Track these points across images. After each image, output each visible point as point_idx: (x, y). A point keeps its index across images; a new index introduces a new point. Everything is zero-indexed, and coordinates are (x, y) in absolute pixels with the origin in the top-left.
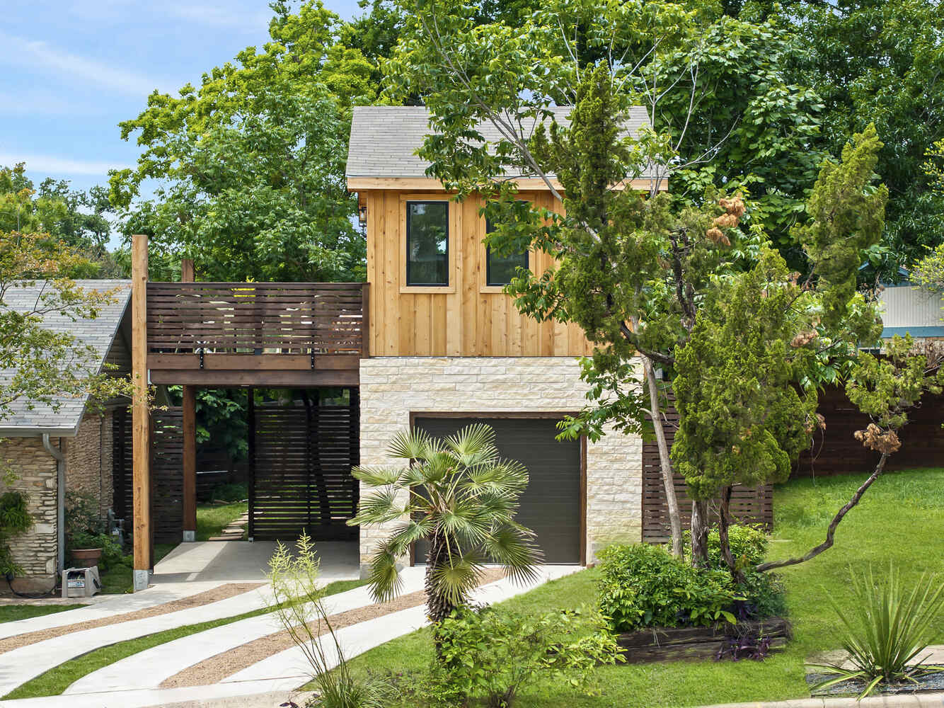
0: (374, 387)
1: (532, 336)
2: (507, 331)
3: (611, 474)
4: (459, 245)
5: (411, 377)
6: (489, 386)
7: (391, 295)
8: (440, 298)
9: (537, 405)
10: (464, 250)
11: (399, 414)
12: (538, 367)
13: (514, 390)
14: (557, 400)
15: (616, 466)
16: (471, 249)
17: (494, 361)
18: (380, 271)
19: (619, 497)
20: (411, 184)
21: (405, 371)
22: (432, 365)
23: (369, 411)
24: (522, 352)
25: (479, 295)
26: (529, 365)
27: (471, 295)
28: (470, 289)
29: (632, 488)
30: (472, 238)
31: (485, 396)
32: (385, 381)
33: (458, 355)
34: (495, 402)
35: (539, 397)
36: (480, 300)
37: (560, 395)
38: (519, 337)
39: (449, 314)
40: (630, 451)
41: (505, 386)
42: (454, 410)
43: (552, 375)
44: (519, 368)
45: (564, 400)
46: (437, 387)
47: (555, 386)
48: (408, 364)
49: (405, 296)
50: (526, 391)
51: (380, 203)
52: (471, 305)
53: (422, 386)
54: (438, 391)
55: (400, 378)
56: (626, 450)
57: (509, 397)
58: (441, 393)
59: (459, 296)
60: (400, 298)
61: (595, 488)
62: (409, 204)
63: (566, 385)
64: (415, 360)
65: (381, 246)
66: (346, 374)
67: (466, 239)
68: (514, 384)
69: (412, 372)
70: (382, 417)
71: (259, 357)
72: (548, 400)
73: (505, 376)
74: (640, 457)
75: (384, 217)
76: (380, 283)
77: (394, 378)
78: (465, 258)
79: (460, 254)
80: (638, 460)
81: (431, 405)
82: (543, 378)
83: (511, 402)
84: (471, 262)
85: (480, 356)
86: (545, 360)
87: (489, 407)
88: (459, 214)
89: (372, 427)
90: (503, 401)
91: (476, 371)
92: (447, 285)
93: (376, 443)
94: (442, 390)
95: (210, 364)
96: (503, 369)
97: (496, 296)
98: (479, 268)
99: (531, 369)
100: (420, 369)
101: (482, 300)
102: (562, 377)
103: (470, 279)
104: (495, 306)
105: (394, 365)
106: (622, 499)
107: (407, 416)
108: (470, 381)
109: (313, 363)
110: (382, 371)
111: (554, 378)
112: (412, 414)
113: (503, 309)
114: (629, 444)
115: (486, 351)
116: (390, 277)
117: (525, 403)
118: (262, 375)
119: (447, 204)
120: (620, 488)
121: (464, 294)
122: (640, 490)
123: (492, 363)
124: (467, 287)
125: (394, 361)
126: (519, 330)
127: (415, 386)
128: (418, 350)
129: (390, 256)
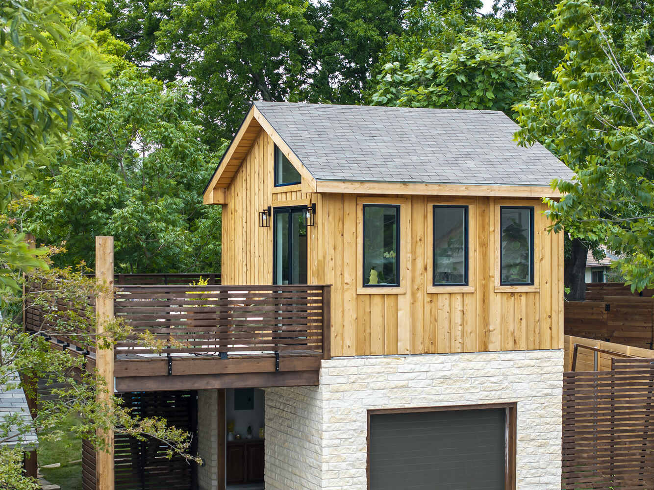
0: (336, 387)
1: (471, 333)
2: (450, 329)
3: (537, 458)
4: (409, 246)
5: (369, 375)
6: (438, 381)
7: (349, 296)
8: (393, 298)
9: (477, 398)
10: (413, 252)
11: (358, 413)
12: (477, 362)
13: (458, 384)
14: (493, 393)
15: (541, 450)
16: (419, 250)
17: (442, 358)
18: (339, 273)
19: (544, 479)
20: (374, 188)
21: (364, 371)
22: (388, 364)
23: (331, 411)
24: (463, 348)
25: (426, 294)
26: (470, 361)
27: (419, 295)
28: (418, 289)
29: (554, 471)
30: (420, 240)
31: (434, 392)
32: (345, 380)
33: (407, 352)
34: (442, 397)
35: (478, 390)
36: (428, 299)
37: (496, 388)
38: (459, 333)
39: (400, 313)
40: (552, 436)
41: (450, 381)
42: (407, 406)
43: (490, 369)
44: (462, 365)
45: (499, 393)
46: (393, 384)
47: (493, 379)
48: (367, 363)
49: (361, 297)
50: (467, 386)
51: (338, 205)
52: (419, 304)
53: (378, 385)
54: (393, 388)
55: (359, 378)
56: (549, 435)
57: (454, 391)
58: (395, 390)
59: (409, 295)
60: (357, 298)
61: (524, 472)
62: (364, 206)
63: (501, 378)
64: (372, 360)
65: (340, 248)
66: (306, 375)
67: (414, 240)
68: (458, 379)
69: (369, 371)
70: (342, 417)
71: (226, 361)
72: (486, 393)
73: (450, 372)
74: (560, 442)
75: (342, 219)
76: (339, 285)
77: (353, 378)
78: (414, 260)
79: (410, 255)
80: (558, 445)
81: (387, 402)
82: (483, 372)
83: (455, 396)
84: (420, 265)
85: (427, 353)
86: (484, 356)
87: (437, 402)
88: (409, 218)
89: (334, 426)
90: (448, 396)
91: (425, 368)
92: (399, 286)
93: (338, 441)
94: (396, 387)
95: (177, 369)
96: (448, 366)
97: (441, 295)
98: (426, 269)
99: (471, 365)
100: (377, 369)
101: (429, 299)
102: (498, 370)
103: (418, 280)
104: (440, 304)
105: (353, 365)
106: (546, 481)
107: (365, 414)
108: (420, 378)
109: (277, 365)
110: (343, 371)
111: (492, 372)
112: (368, 411)
113: (447, 308)
114: (551, 430)
115: (432, 349)
116: (347, 278)
117: (468, 396)
118: (227, 379)
119: (398, 208)
120: (544, 471)
121: (413, 294)
122: (560, 471)
123: (439, 361)
124: (416, 287)
125: (353, 362)
126: (460, 328)
127: (372, 385)
128: (373, 350)
129: (348, 258)
